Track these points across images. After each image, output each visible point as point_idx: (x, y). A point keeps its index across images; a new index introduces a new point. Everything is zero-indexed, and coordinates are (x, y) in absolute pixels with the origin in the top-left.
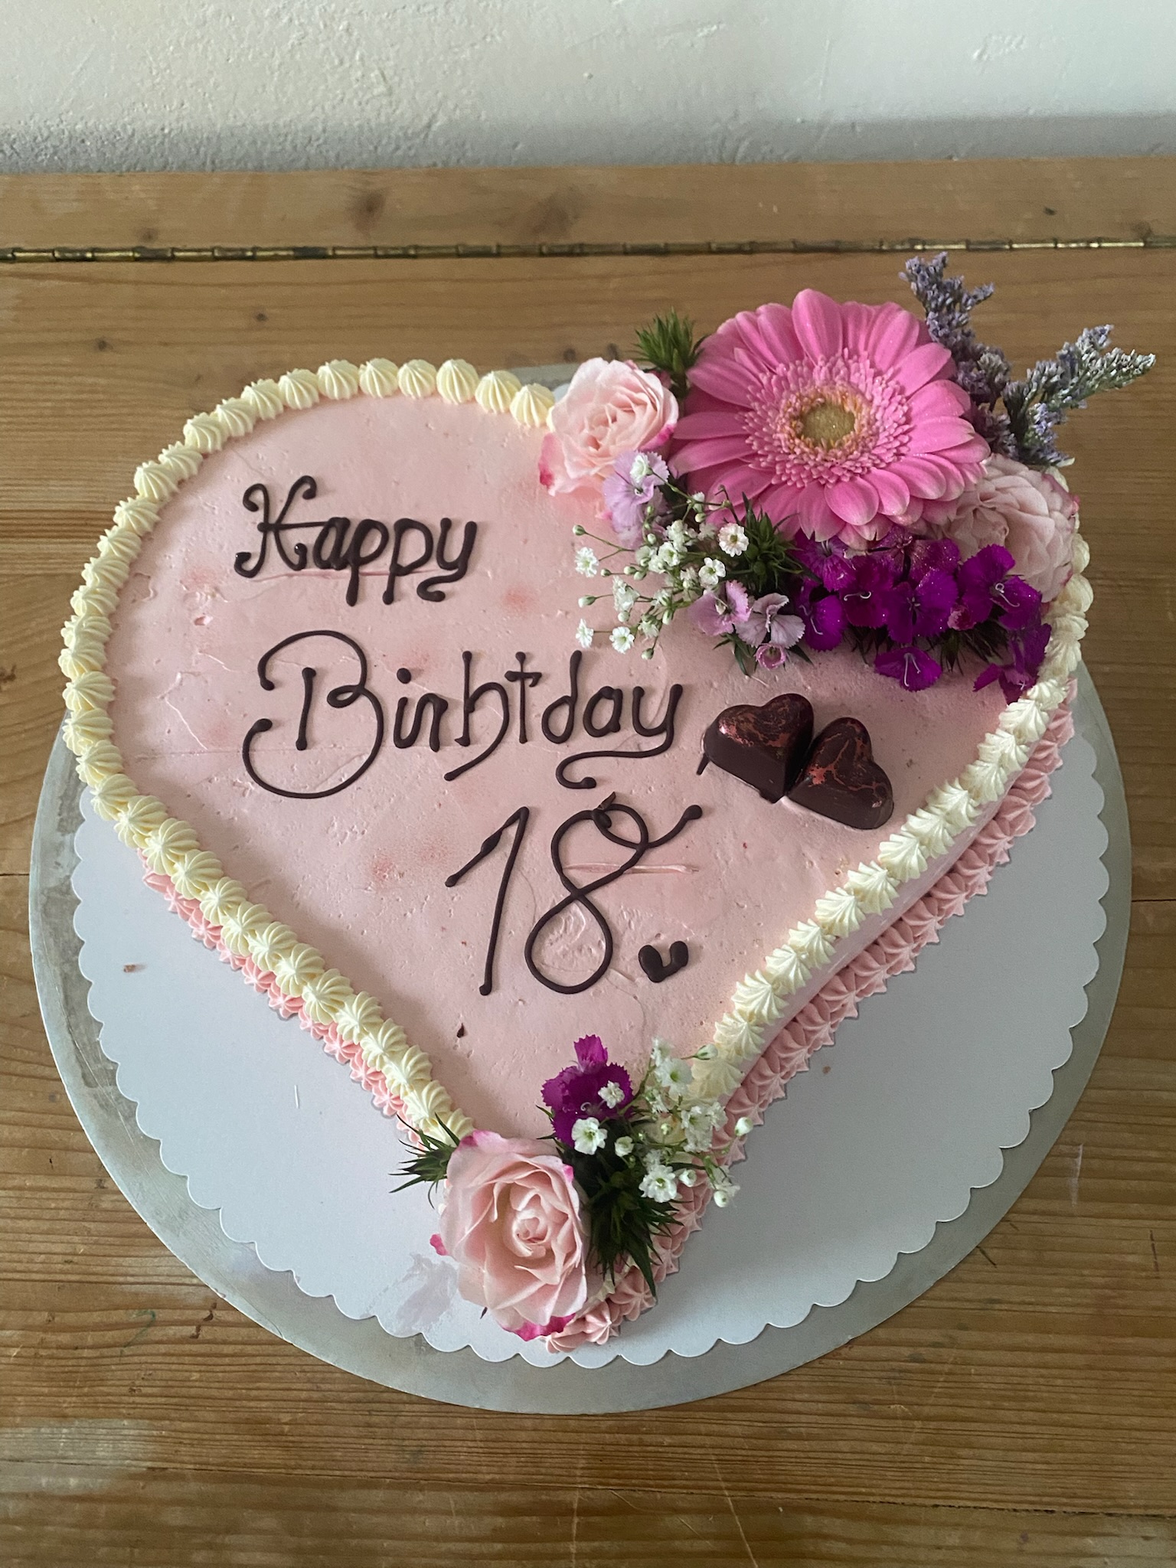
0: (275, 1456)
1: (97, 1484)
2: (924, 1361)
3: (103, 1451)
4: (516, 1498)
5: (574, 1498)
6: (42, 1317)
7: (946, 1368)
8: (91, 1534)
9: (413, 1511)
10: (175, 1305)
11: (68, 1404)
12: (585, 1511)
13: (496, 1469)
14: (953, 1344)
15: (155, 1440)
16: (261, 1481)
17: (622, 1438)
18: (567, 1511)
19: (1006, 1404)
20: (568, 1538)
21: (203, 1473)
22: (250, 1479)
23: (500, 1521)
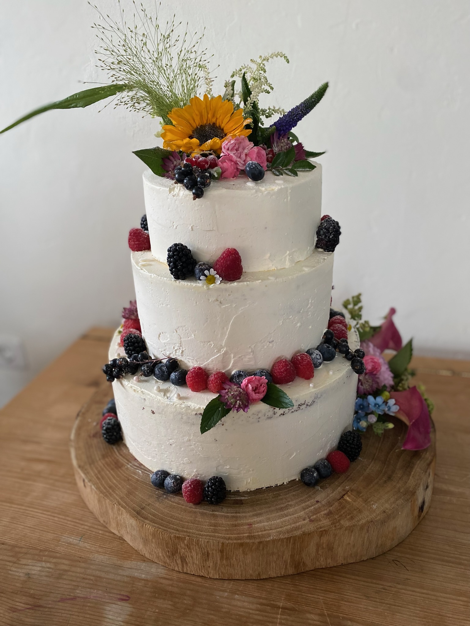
1: (149, 577)
2: (386, 590)
3: (153, 570)
4: (264, 601)
5: (281, 604)
7: (393, 593)
8: (145, 589)
9: (235, 599)
12: (283, 608)
13: (259, 594)
14: (395, 587)
18: (279, 607)
19: (410, 605)
20: (278, 614)
23: (258, 606)
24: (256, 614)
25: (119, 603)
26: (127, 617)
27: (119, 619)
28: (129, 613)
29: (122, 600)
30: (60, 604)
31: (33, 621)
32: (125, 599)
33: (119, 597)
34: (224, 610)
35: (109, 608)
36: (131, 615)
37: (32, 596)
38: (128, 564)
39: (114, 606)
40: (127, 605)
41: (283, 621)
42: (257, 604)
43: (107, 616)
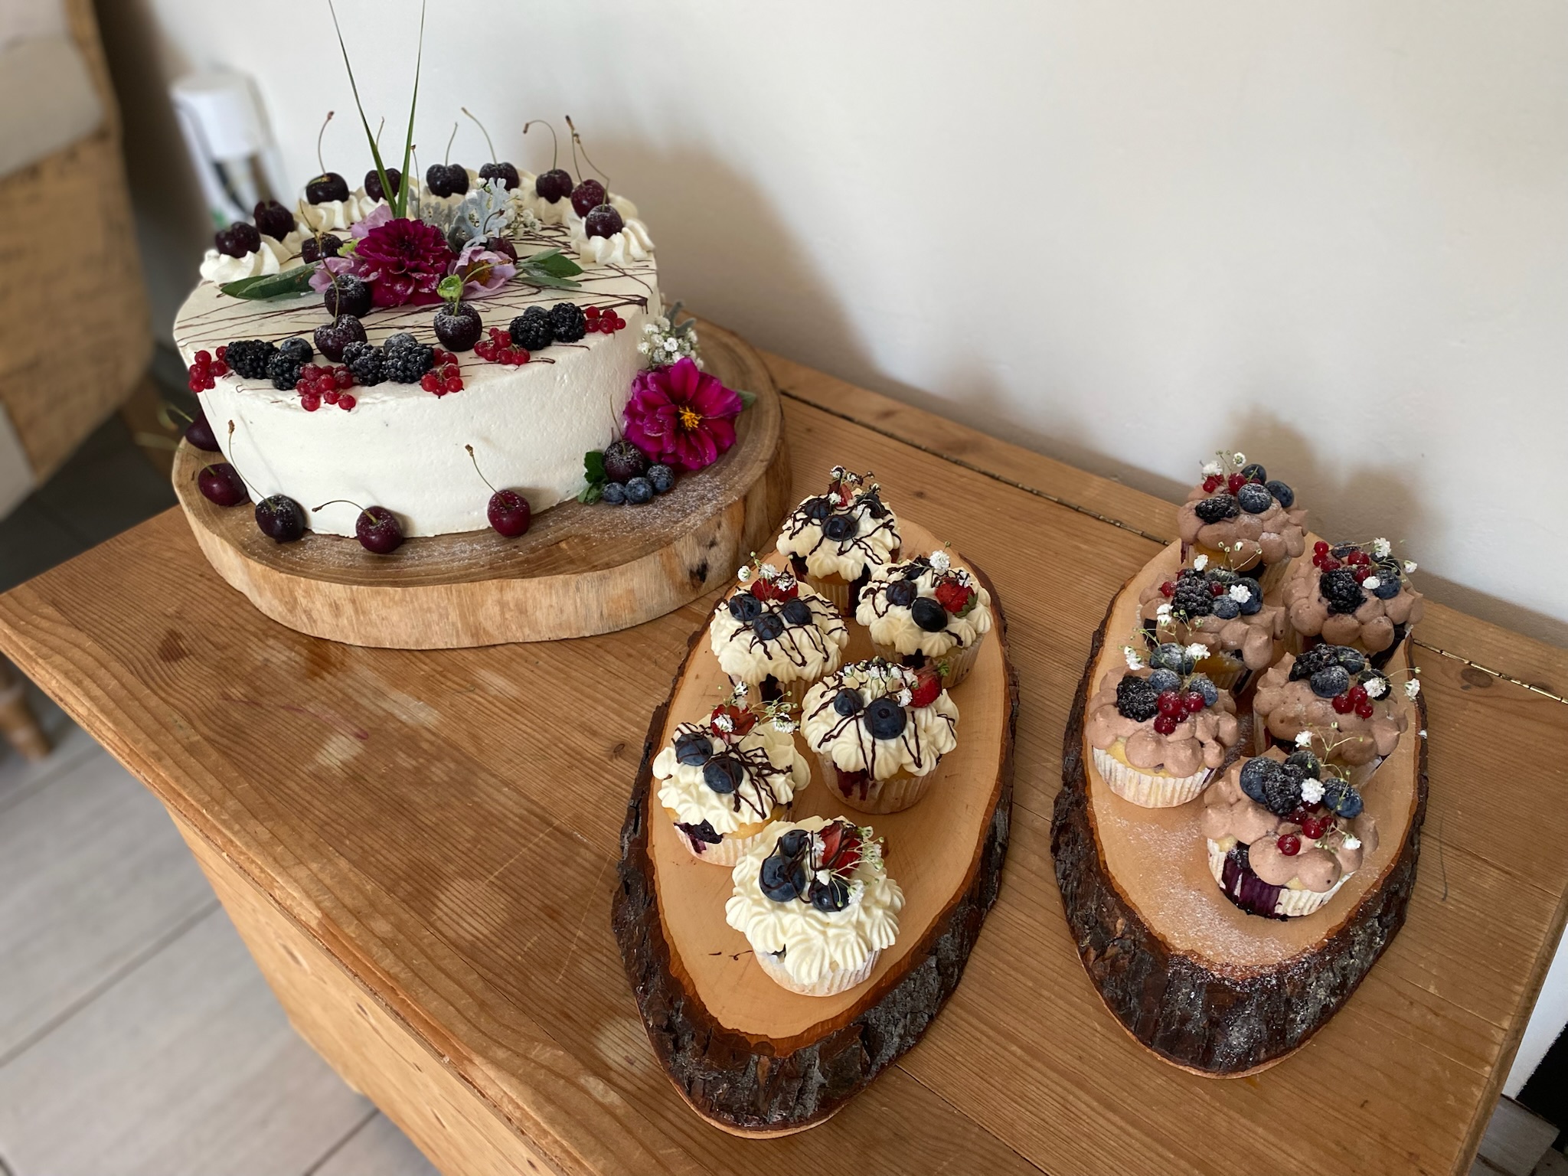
0: (473, 750)
1: (410, 722)
3: (422, 715)
4: (538, 811)
5: (556, 823)
6: (440, 669)
8: (396, 734)
9: (499, 791)
10: (483, 689)
11: (424, 696)
12: (556, 829)
15: (441, 722)
16: (463, 754)
17: (591, 817)
18: (550, 824)
20: (542, 832)
21: (445, 740)
22: (459, 750)
23: (525, 813)
24: (515, 822)
25: (351, 738)
26: (352, 760)
27: (340, 757)
28: (355, 754)
29: (358, 736)
30: (282, 711)
31: (239, 718)
32: (362, 736)
33: (356, 730)
34: (476, 799)
35: (334, 739)
36: (355, 758)
37: (256, 689)
38: (396, 695)
39: (344, 738)
40: (360, 744)
41: (541, 844)
42: (526, 810)
43: (326, 747)
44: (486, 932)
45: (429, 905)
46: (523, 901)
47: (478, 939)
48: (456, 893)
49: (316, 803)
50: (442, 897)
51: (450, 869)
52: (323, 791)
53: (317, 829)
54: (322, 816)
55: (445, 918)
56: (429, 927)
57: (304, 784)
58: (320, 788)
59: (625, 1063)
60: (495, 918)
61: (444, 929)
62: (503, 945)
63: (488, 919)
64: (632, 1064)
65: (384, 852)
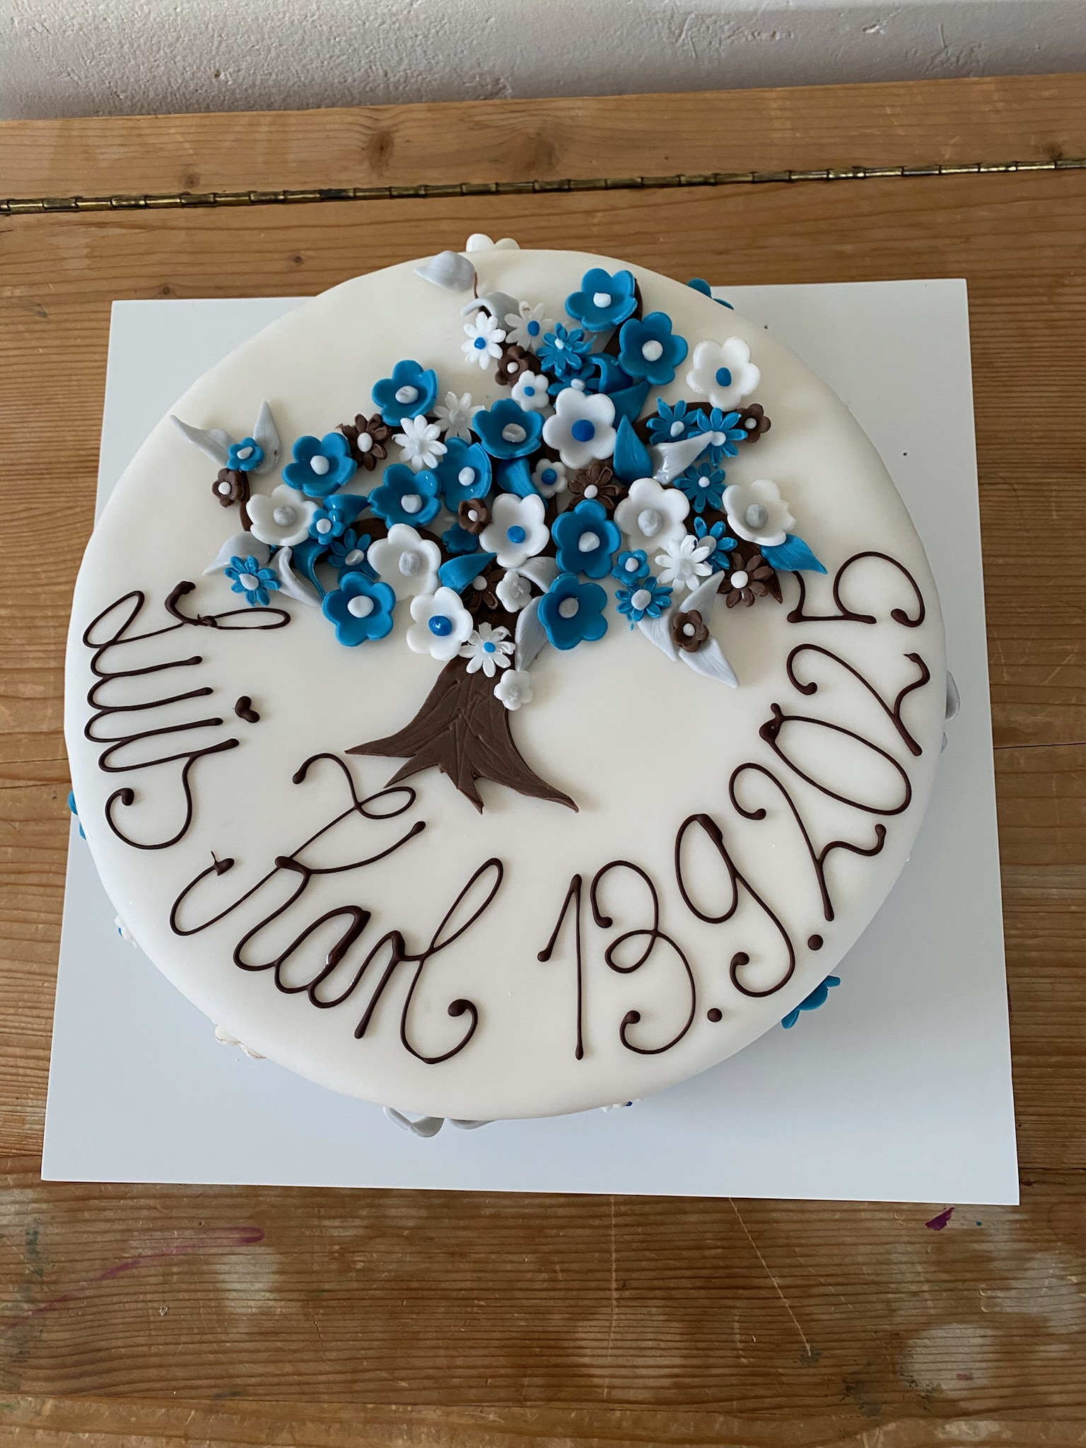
25: (243, 1249)
28: (275, 1268)
29: (247, 1240)
32: (254, 1237)
35: (225, 1267)
36: (281, 1272)
37: (36, 1280)
39: (234, 1258)
40: (264, 1250)
43: (229, 1286)
44: (678, 1361)
45: (583, 1381)
46: (676, 1293)
47: (677, 1376)
48: (596, 1344)
49: (303, 1367)
50: (586, 1360)
51: (556, 1321)
52: (294, 1346)
53: (348, 1397)
54: (332, 1377)
55: (617, 1382)
56: (611, 1406)
57: (263, 1356)
58: (286, 1346)
59: (963, 1384)
60: (669, 1337)
61: (631, 1395)
62: (712, 1361)
63: (662, 1345)
64: (971, 1378)
65: (459, 1362)
